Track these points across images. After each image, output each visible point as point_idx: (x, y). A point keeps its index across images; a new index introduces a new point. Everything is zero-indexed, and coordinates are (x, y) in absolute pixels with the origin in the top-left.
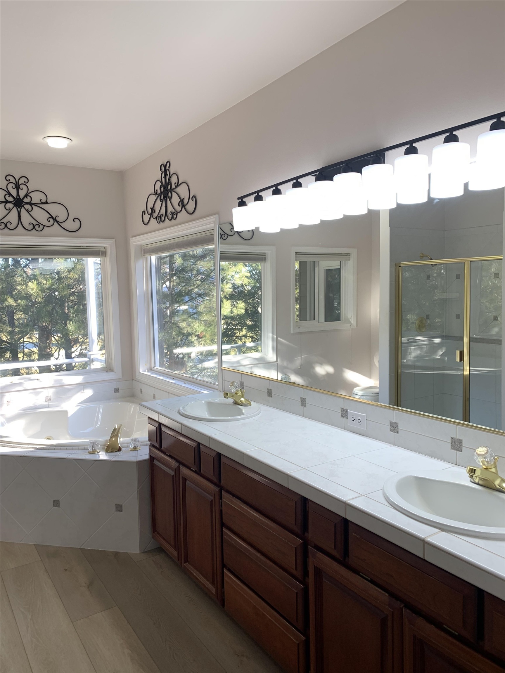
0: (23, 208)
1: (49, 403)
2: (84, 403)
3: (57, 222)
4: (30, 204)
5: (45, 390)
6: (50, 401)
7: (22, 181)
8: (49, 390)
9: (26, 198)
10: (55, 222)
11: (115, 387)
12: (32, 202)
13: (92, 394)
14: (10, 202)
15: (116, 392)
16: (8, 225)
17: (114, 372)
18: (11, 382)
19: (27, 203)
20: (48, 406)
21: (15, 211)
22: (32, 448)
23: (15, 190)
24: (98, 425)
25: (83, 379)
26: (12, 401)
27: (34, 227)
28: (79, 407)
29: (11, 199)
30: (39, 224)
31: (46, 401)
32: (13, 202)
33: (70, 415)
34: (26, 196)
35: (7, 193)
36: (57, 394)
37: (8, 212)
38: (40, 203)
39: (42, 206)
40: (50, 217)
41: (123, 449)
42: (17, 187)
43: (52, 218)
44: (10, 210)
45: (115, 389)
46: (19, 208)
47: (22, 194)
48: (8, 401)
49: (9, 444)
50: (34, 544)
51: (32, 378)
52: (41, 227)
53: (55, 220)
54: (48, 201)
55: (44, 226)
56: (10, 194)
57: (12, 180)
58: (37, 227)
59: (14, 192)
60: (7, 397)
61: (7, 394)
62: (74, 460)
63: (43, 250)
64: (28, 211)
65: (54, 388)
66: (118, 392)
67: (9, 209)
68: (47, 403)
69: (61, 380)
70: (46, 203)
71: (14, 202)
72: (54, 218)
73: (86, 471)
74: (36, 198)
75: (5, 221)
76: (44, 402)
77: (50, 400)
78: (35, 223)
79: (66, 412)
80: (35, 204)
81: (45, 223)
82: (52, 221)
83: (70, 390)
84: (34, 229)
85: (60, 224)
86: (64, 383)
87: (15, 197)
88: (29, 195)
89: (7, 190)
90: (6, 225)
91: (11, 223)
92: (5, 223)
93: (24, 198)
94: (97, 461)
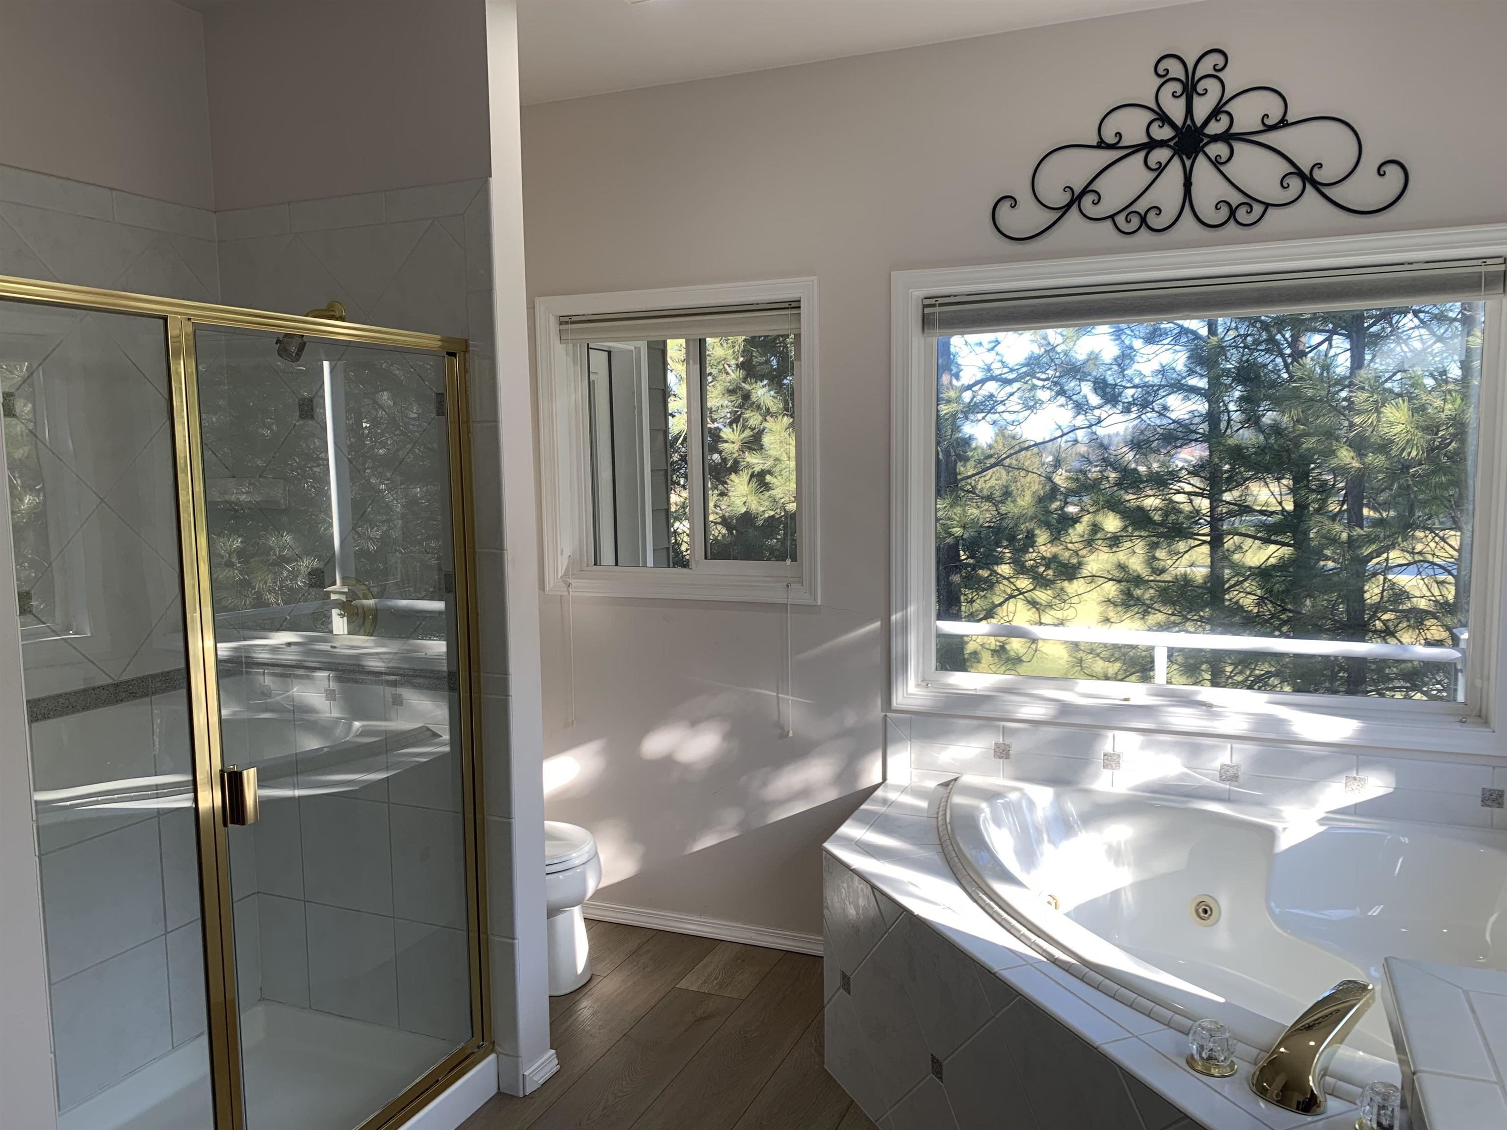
0: (1201, 158)
1: (1232, 788)
3: (1316, 185)
4: (1227, 137)
5: (1227, 746)
6: (1236, 783)
7: (1206, 67)
8: (1235, 746)
9: (1213, 121)
10: (1308, 186)
11: (1489, 786)
12: (1232, 131)
14: (1163, 144)
15: (1489, 803)
16: (1152, 219)
18: (1126, 700)
19: (1215, 138)
20: (1227, 796)
21: (1174, 173)
23: (1182, 101)
25: (1361, 731)
27: (1233, 212)
29: (1164, 133)
30: (1250, 201)
31: (1222, 779)
32: (1172, 143)
33: (1282, 846)
34: (1215, 114)
35: (1153, 116)
36: (1259, 762)
37: (1153, 175)
38: (1262, 128)
39: (1268, 138)
41: (1332, 1105)
42: (1190, 89)
43: (1300, 173)
44: (1160, 169)
45: (1488, 793)
46: (1189, 158)
47: (1202, 108)
48: (1107, 752)
52: (1258, 209)
53: (1308, 179)
54: (1290, 118)
55: (1267, 205)
56: (1163, 118)
57: (1176, 70)
58: (1241, 215)
59: (1176, 110)
60: (1108, 742)
63: (1258, 289)
64: (1217, 163)
65: (1254, 742)
67: (1157, 166)
68: (1226, 786)
70: (1283, 123)
71: (1177, 139)
72: (1307, 172)
74: (1249, 113)
75: (1141, 206)
76: (1217, 781)
77: (1234, 778)
78: (1235, 198)
79: (1269, 834)
80: (1242, 137)
81: (1275, 194)
82: (1295, 183)
85: (1326, 191)
86: (1292, 733)
87: (1179, 123)
88: (1225, 109)
89: (1155, 108)
90: (1143, 220)
91: (1160, 211)
92: (1143, 213)
93: (1206, 123)
94: (1189, 1120)
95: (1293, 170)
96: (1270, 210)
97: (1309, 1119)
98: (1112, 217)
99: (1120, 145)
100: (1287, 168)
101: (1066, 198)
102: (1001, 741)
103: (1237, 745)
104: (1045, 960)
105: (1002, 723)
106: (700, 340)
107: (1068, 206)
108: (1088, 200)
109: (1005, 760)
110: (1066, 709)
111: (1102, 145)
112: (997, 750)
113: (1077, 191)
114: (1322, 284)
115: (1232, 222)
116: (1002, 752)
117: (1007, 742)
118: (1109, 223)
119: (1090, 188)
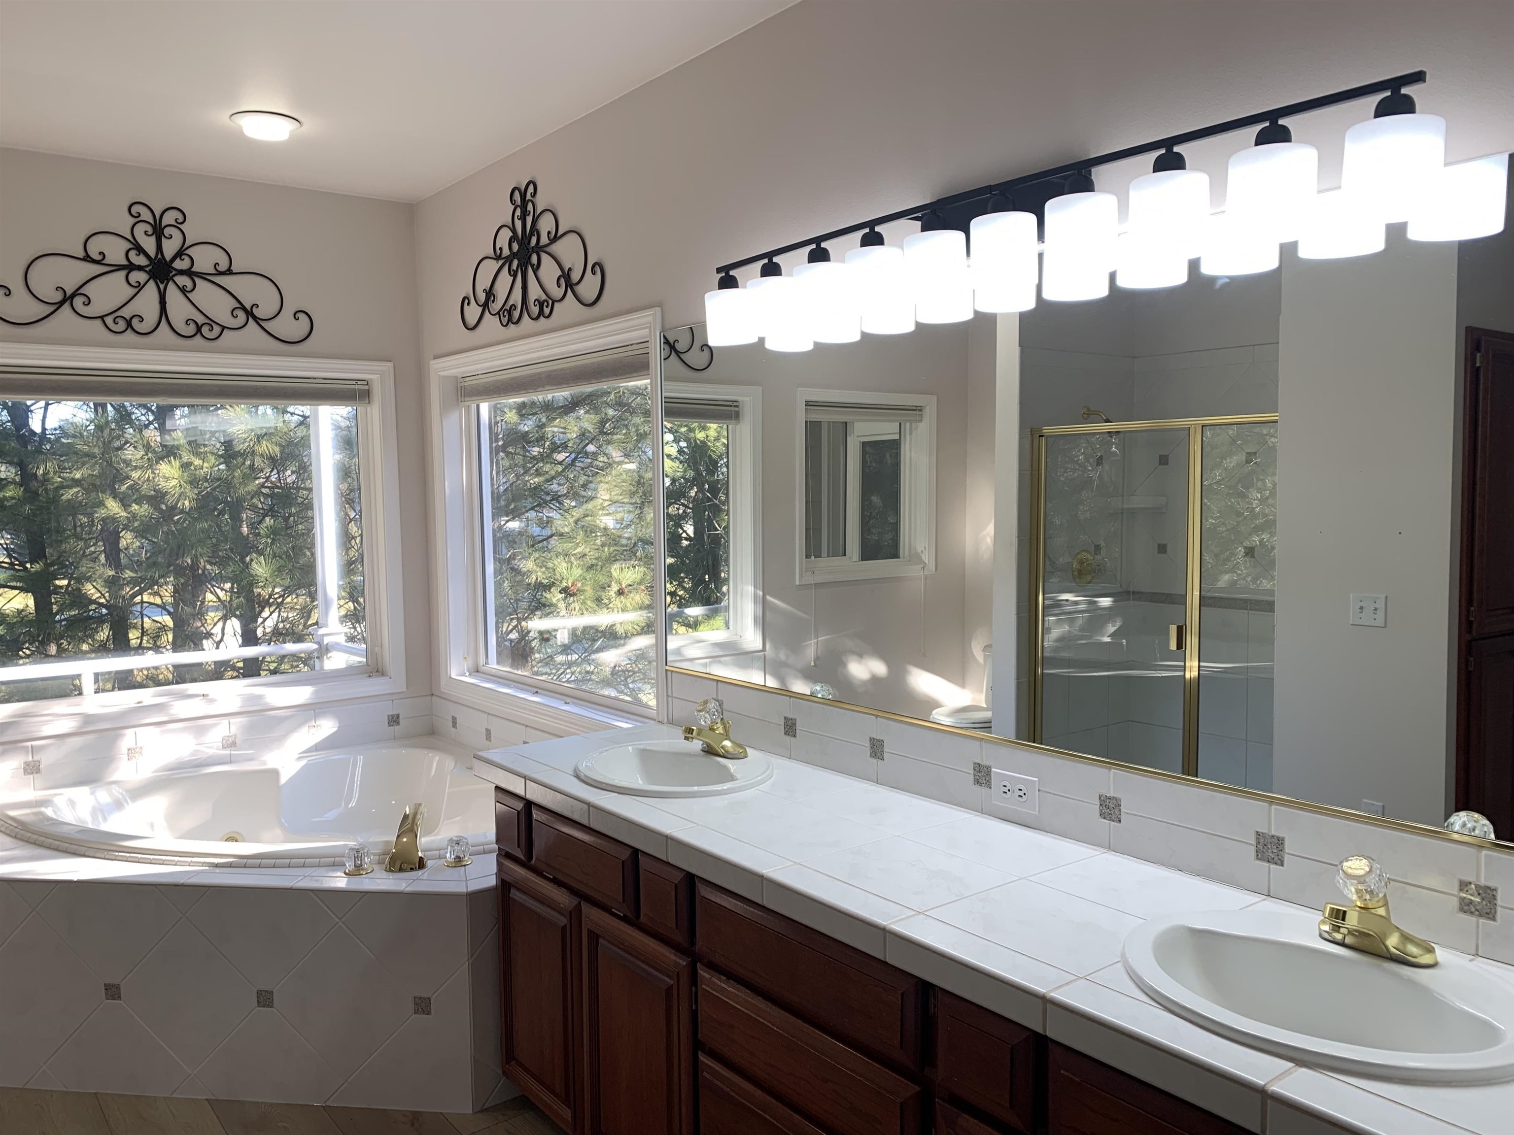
0: (171, 285)
1: (232, 752)
2: (316, 750)
3: (256, 319)
4: (189, 273)
5: (224, 722)
6: (234, 748)
7: (169, 218)
8: (231, 721)
9: (178, 259)
10: (250, 319)
11: (391, 713)
12: (193, 270)
13: (336, 729)
14: (140, 268)
15: (392, 723)
16: (135, 322)
17: (387, 676)
18: (138, 703)
19: (181, 272)
20: (229, 760)
21: (151, 291)
22: (204, 863)
23: (153, 239)
24: (352, 804)
25: (316, 692)
26: (141, 748)
27: (199, 329)
28: (304, 762)
29: (141, 261)
30: (211, 323)
31: (224, 747)
32: (147, 269)
33: (283, 779)
34: (180, 254)
35: (131, 246)
36: (249, 729)
37: (134, 291)
38: (214, 272)
39: (217, 279)
40: (240, 306)
41: (429, 863)
42: (158, 231)
43: (244, 308)
44: (140, 287)
45: (391, 718)
46: (162, 283)
47: (170, 248)
48: (129, 747)
49: (143, 854)
50: (207, 1100)
51: (190, 692)
52: (217, 329)
53: (249, 314)
54: (234, 269)
55: (224, 328)
56: (140, 250)
57: (146, 215)
58: (205, 330)
59: (149, 245)
60: (128, 739)
61: (129, 732)
62: (310, 892)
64: (183, 290)
65: (244, 715)
66: (398, 724)
67: (137, 285)
68: (227, 752)
69: (261, 697)
70: (229, 272)
71: (150, 267)
72: (249, 309)
73: (340, 919)
74: (204, 258)
75: (126, 312)
76: (219, 750)
77: (233, 745)
78: (200, 320)
79: (275, 773)
80: (202, 276)
81: (226, 320)
82: (242, 315)
83: (281, 720)
84: (199, 335)
85: (262, 323)
86: (267, 704)
87: (152, 254)
88: (186, 252)
89: (130, 237)
90: (129, 324)
91: (143, 320)
92: (128, 318)
93: (173, 259)
96: (225, 331)
97: (424, 871)
98: (102, 318)
99: (103, 262)
100: (234, 304)
101: (59, 297)
102: (30, 759)
103: (233, 720)
104: (207, 868)
105: (29, 744)
107: (61, 303)
108: (78, 302)
109: (36, 776)
111: (87, 258)
112: (27, 767)
113: (69, 292)
114: (260, 386)
116: (32, 769)
117: (36, 758)
118: (98, 322)
119: (81, 291)
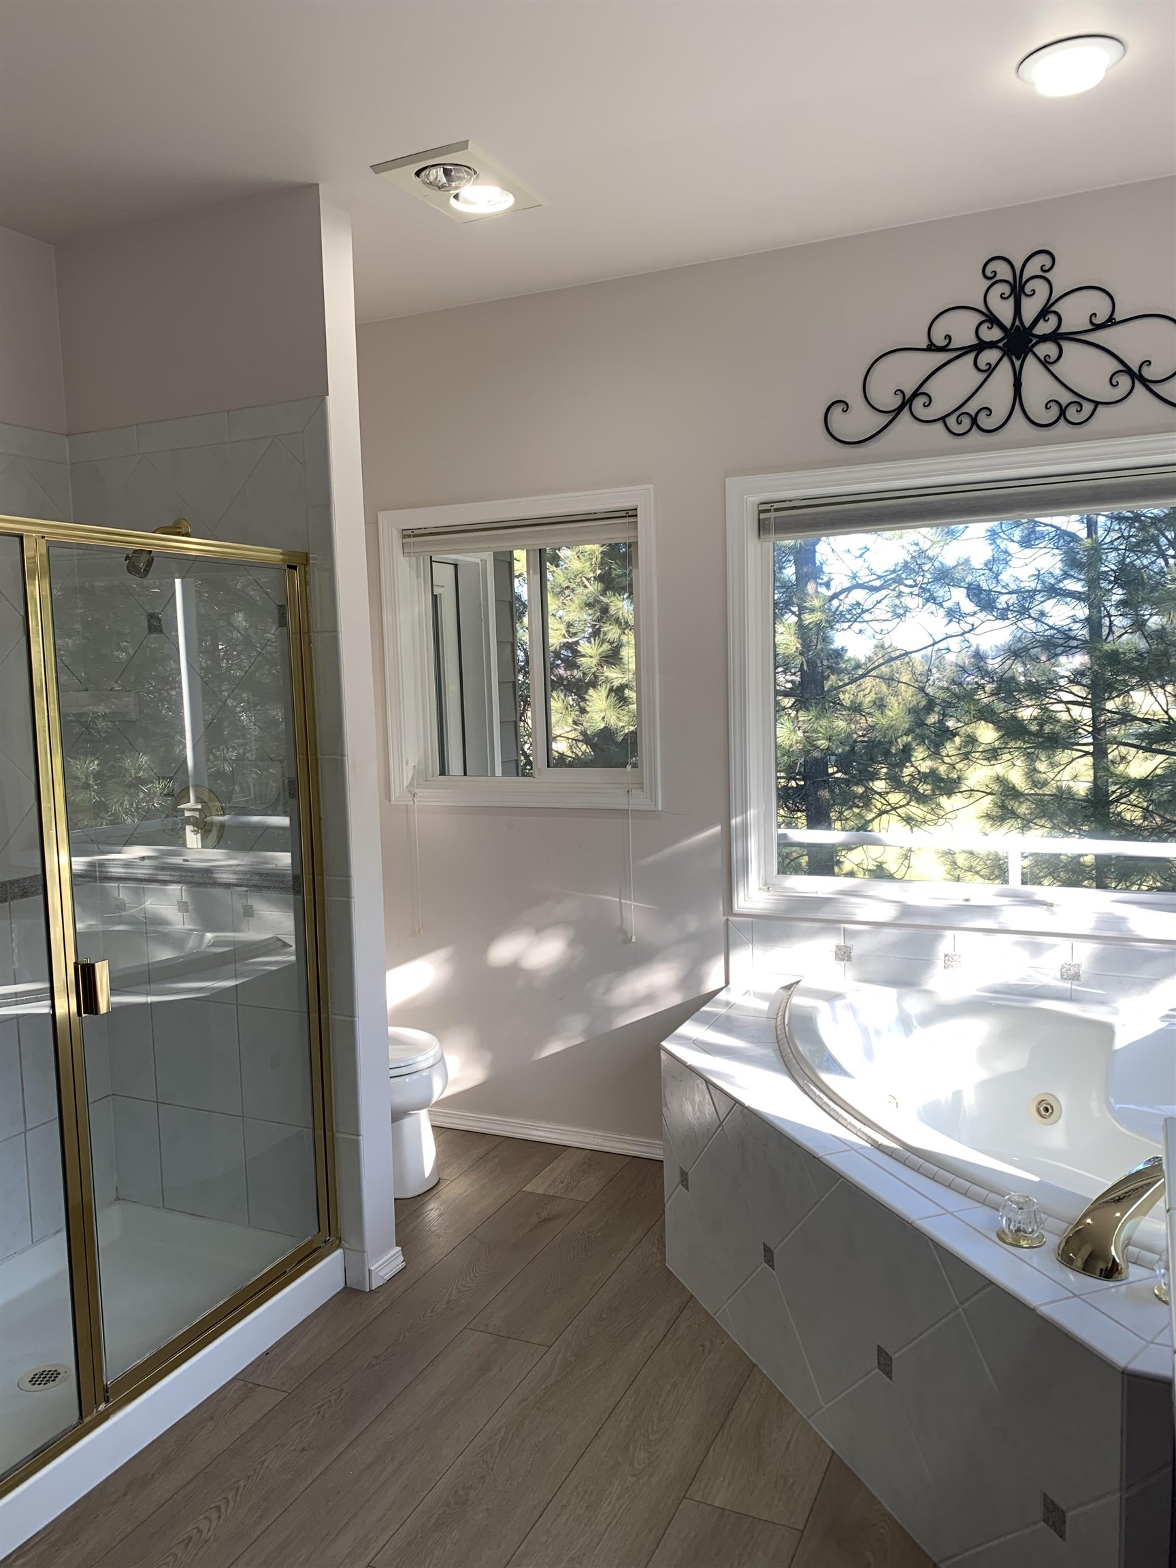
0: (1030, 359)
1: (1073, 987)
3: (1145, 382)
4: (1056, 337)
5: (1065, 943)
6: (1077, 982)
7: (1033, 268)
8: (1075, 944)
9: (1042, 321)
10: (1137, 384)
12: (1062, 330)
14: (992, 345)
16: (983, 421)
18: (966, 900)
19: (1044, 338)
20: (1068, 996)
21: (1004, 374)
23: (1010, 303)
26: (962, 957)
27: (1063, 412)
29: (995, 334)
30: (1080, 400)
31: (1063, 978)
32: (1001, 345)
33: (1120, 1043)
34: (1044, 314)
35: (983, 318)
36: (1101, 960)
37: (982, 376)
38: (1090, 327)
39: (1098, 337)
41: (1134, 1273)
42: (1018, 290)
43: (1128, 371)
44: (990, 370)
46: (1018, 358)
47: (1031, 309)
48: (946, 953)
50: (833, 1452)
52: (1088, 408)
53: (1137, 377)
54: (1118, 317)
55: (1097, 404)
56: (992, 320)
57: (1004, 271)
58: (1071, 413)
59: (1004, 312)
62: (930, 1242)
63: (1090, 488)
64: (1046, 363)
65: (1095, 941)
67: (987, 367)
68: (1067, 985)
69: (1123, 920)
70: (1111, 322)
71: (1006, 340)
72: (1136, 370)
73: (961, 1303)
74: (1074, 314)
75: (971, 408)
76: (1058, 980)
77: (1076, 977)
78: (1066, 397)
79: (1107, 1030)
80: (1071, 337)
81: (1102, 391)
82: (1125, 381)
83: (1149, 957)
85: (1153, 387)
86: (1130, 931)
87: (1008, 323)
88: (1053, 309)
89: (984, 309)
90: (974, 421)
91: (991, 411)
92: (973, 414)
93: (1035, 323)
94: (993, 1286)
95: (1122, 368)
96: (1100, 408)
97: (1111, 1284)
98: (943, 419)
99: (950, 347)
100: (1117, 366)
101: (897, 401)
102: (842, 944)
103: (1078, 944)
104: (869, 1146)
105: (843, 926)
106: (540, 550)
107: (899, 409)
108: (919, 402)
109: (847, 963)
110: (907, 910)
111: (932, 348)
112: (839, 952)
113: (908, 393)
114: (1154, 480)
115: (1062, 421)
116: (844, 955)
117: (848, 943)
118: (940, 425)
119: (921, 390)
